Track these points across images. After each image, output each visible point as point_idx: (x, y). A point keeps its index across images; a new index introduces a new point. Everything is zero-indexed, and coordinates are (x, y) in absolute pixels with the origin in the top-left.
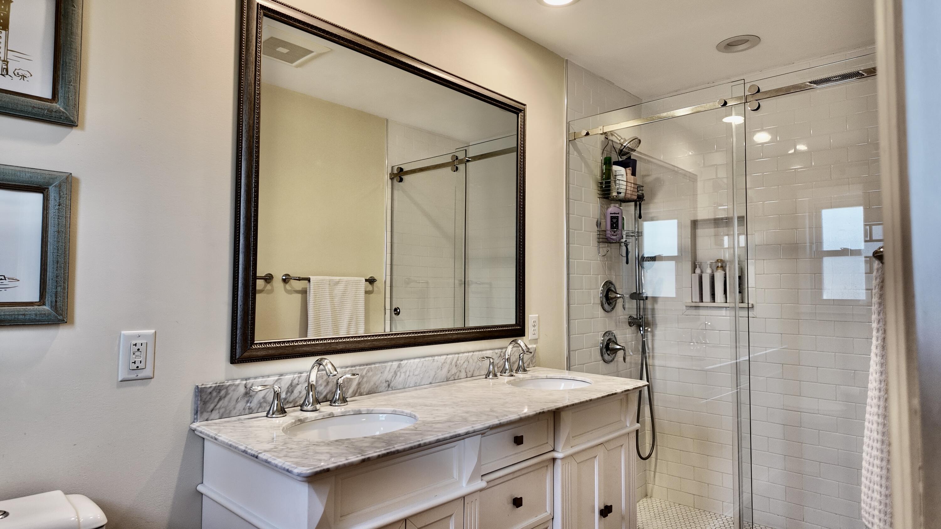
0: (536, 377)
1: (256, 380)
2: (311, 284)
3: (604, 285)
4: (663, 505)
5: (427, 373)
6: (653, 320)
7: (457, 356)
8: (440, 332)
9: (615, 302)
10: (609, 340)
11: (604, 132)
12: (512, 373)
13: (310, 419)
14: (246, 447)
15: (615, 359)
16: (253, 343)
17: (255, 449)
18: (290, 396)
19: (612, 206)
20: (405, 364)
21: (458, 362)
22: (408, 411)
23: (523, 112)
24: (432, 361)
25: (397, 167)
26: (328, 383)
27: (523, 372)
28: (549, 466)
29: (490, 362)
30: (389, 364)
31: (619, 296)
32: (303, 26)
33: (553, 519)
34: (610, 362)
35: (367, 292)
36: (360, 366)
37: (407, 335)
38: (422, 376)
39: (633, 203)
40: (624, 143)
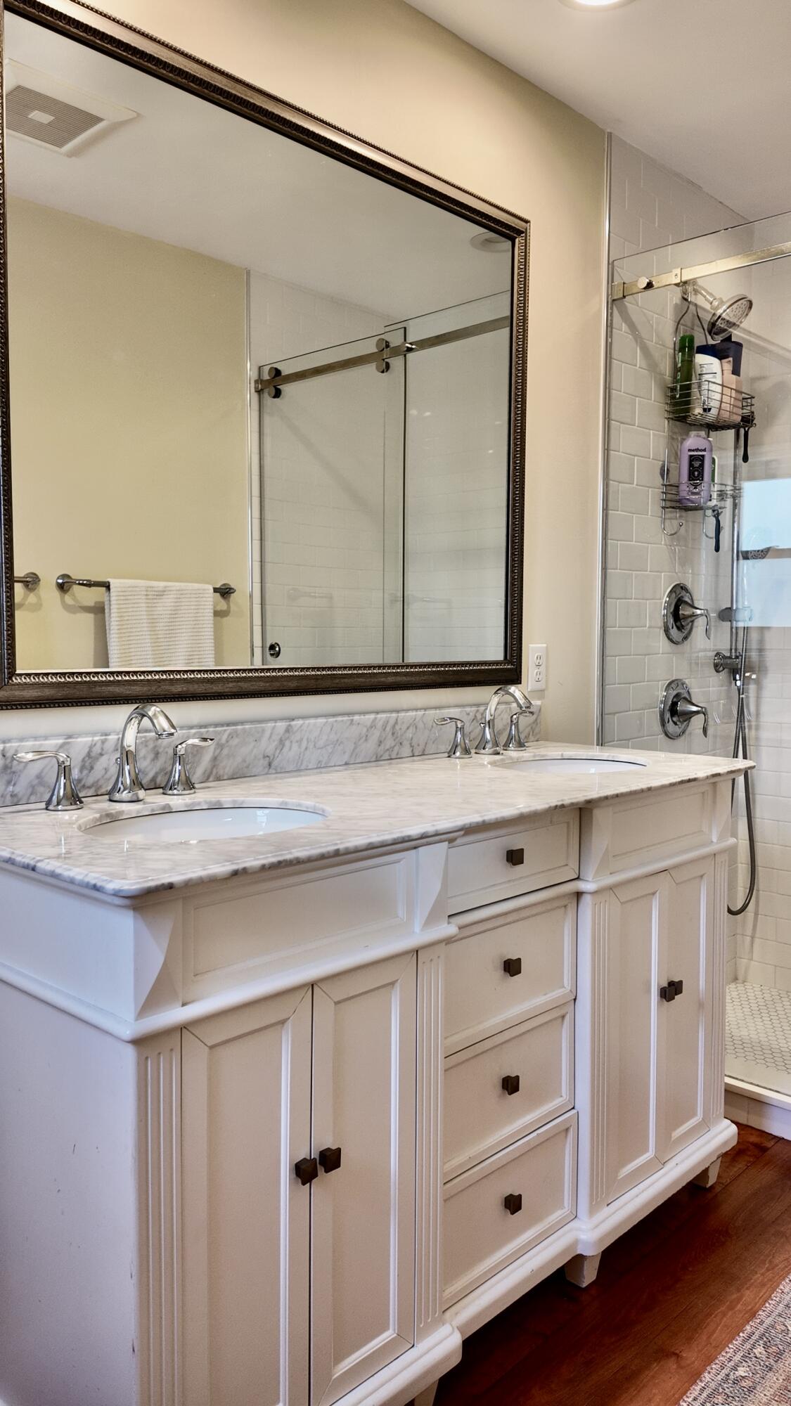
0: (543, 756)
1: (23, 744)
2: (112, 594)
3: (671, 591)
4: (767, 996)
5: (339, 745)
6: (760, 661)
7: (394, 715)
8: (364, 670)
9: (690, 624)
10: (677, 695)
11: (683, 279)
12: (498, 748)
13: (127, 814)
14: (13, 853)
15: (687, 732)
16: (12, 673)
17: (29, 855)
18: (87, 775)
19: (692, 436)
20: (298, 726)
21: (397, 727)
22: (309, 803)
23: (524, 235)
24: (349, 722)
25: (269, 367)
26: (157, 755)
27: (516, 749)
28: (569, 905)
29: (457, 728)
30: (269, 725)
31: (699, 612)
32: (84, 35)
33: (575, 1000)
34: (677, 737)
35: (217, 614)
36: (216, 727)
37: (301, 671)
38: (330, 751)
39: (732, 432)
40: (717, 308)
